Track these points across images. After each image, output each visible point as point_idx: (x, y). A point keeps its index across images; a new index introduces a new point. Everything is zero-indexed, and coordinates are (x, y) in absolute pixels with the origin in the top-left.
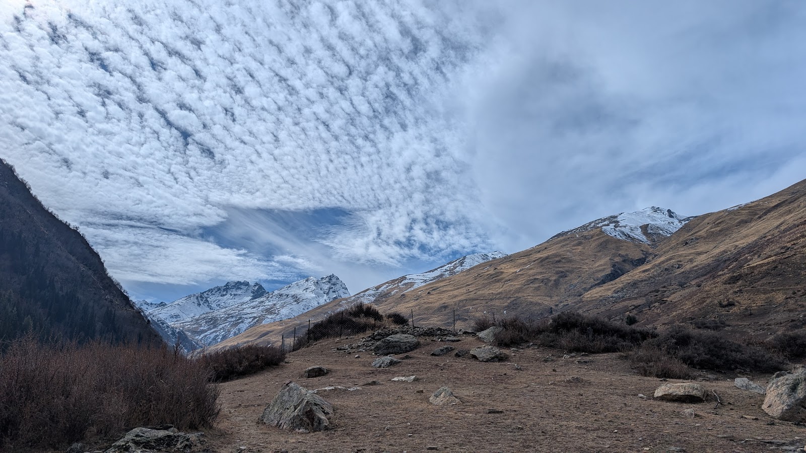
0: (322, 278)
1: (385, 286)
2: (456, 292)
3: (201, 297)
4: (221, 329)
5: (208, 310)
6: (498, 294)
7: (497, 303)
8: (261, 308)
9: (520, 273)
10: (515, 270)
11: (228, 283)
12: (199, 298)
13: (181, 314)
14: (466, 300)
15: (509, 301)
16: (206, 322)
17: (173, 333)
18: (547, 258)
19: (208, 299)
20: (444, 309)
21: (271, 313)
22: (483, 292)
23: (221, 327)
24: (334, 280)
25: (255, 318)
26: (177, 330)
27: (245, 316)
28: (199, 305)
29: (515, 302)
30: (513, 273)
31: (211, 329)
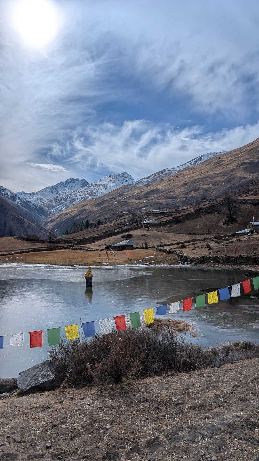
0: (119, 175)
1: (153, 176)
2: (193, 175)
3: (53, 188)
4: (64, 205)
5: (57, 195)
6: (219, 174)
7: (218, 179)
8: (85, 193)
9: (234, 160)
10: (231, 158)
11: (67, 179)
12: (52, 189)
13: (43, 198)
14: (199, 179)
15: (226, 177)
16: (56, 202)
17: (36, 208)
18: (252, 149)
19: (57, 189)
20: (185, 185)
21: (91, 195)
22: (210, 173)
23: (64, 204)
24: (126, 175)
25: (82, 198)
26: (38, 206)
27: (77, 197)
28: (52, 192)
29: (230, 178)
30: (230, 160)
31: (59, 205)
